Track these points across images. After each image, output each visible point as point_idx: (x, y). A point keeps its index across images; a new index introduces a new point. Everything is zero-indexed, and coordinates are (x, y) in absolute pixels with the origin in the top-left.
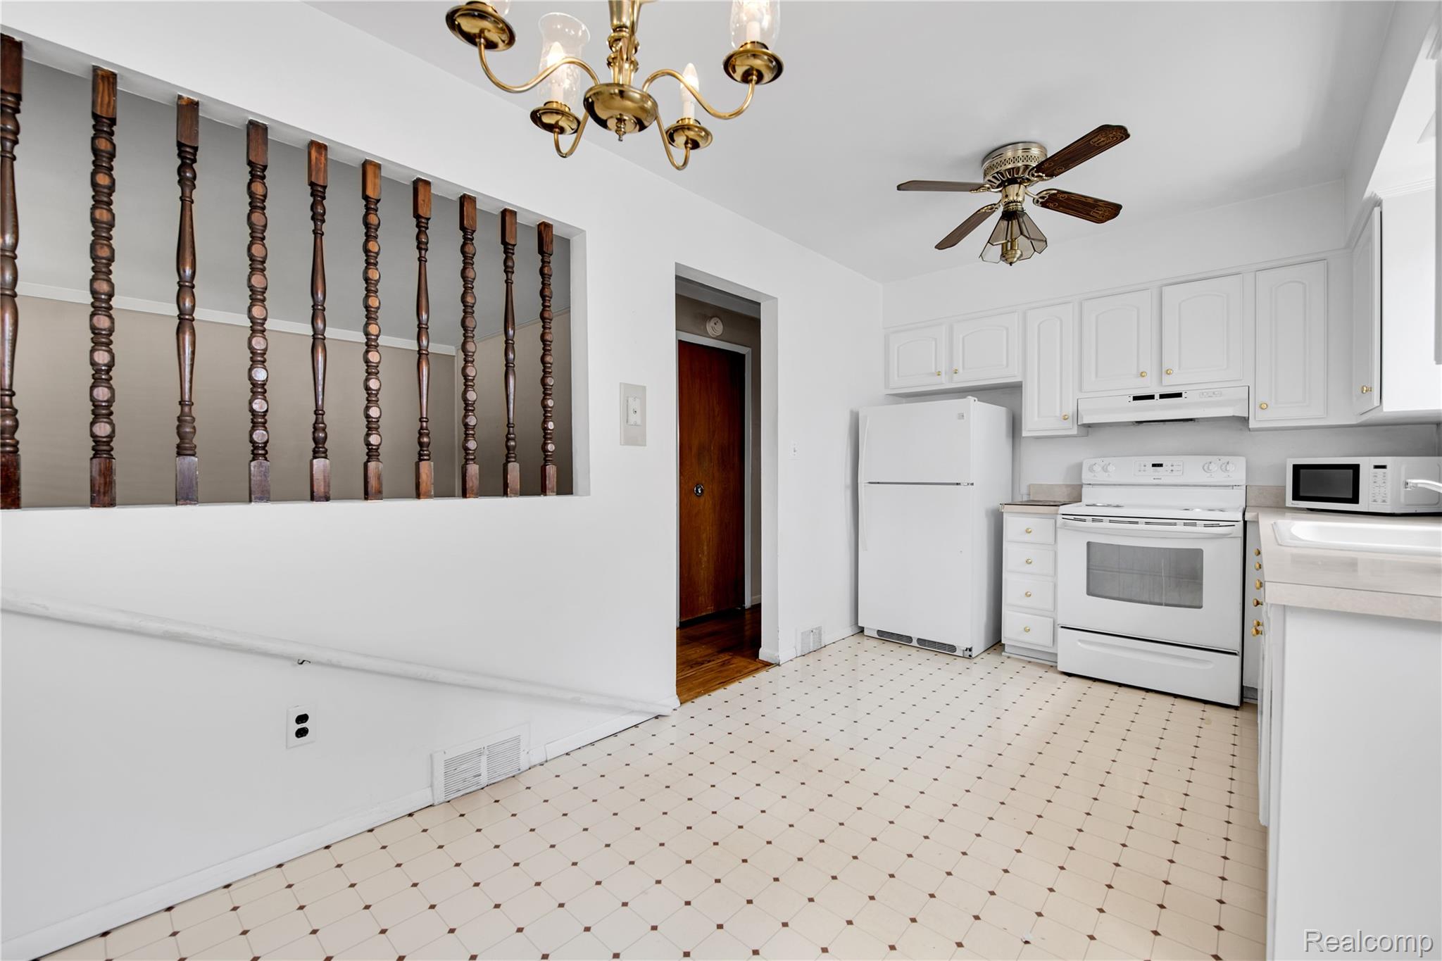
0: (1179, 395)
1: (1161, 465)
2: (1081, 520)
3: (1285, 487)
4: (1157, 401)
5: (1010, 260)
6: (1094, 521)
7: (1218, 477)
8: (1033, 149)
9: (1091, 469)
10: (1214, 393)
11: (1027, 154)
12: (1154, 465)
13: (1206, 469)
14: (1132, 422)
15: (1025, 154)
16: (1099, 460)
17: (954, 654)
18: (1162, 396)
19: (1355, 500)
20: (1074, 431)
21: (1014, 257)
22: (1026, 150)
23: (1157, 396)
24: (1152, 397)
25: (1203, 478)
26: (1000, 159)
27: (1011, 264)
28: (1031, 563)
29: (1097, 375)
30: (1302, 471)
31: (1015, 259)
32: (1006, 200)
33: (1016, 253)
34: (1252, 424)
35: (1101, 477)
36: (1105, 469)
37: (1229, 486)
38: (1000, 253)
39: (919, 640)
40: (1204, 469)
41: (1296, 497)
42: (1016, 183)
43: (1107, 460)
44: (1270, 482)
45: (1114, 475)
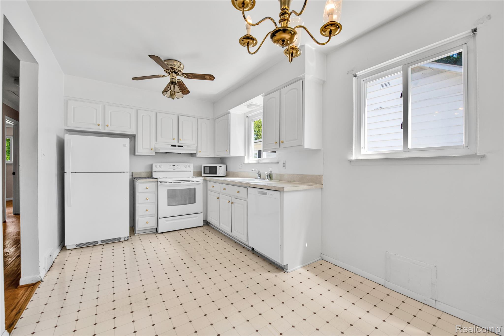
0: (182, 146)
1: (175, 166)
2: (165, 183)
3: (202, 171)
4: (177, 147)
5: (173, 98)
6: (169, 183)
7: (188, 169)
8: (181, 65)
9: (156, 166)
10: (190, 147)
11: (180, 66)
12: (173, 166)
13: (185, 166)
14: (165, 152)
15: (179, 66)
16: (158, 164)
17: (121, 241)
18: (178, 146)
19: (216, 174)
20: (154, 154)
21: (175, 97)
22: (180, 64)
23: (177, 146)
24: (176, 146)
25: (185, 169)
26: (172, 63)
27: (173, 99)
28: (148, 199)
29: (161, 137)
30: (205, 167)
31: (175, 98)
32: (172, 77)
33: (175, 96)
34: (197, 156)
35: (159, 169)
36: (160, 166)
37: (189, 171)
38: (170, 94)
39: (102, 241)
40: (185, 167)
41: (204, 173)
42: (176, 74)
43: (160, 164)
44: (199, 170)
45: (163, 168)
